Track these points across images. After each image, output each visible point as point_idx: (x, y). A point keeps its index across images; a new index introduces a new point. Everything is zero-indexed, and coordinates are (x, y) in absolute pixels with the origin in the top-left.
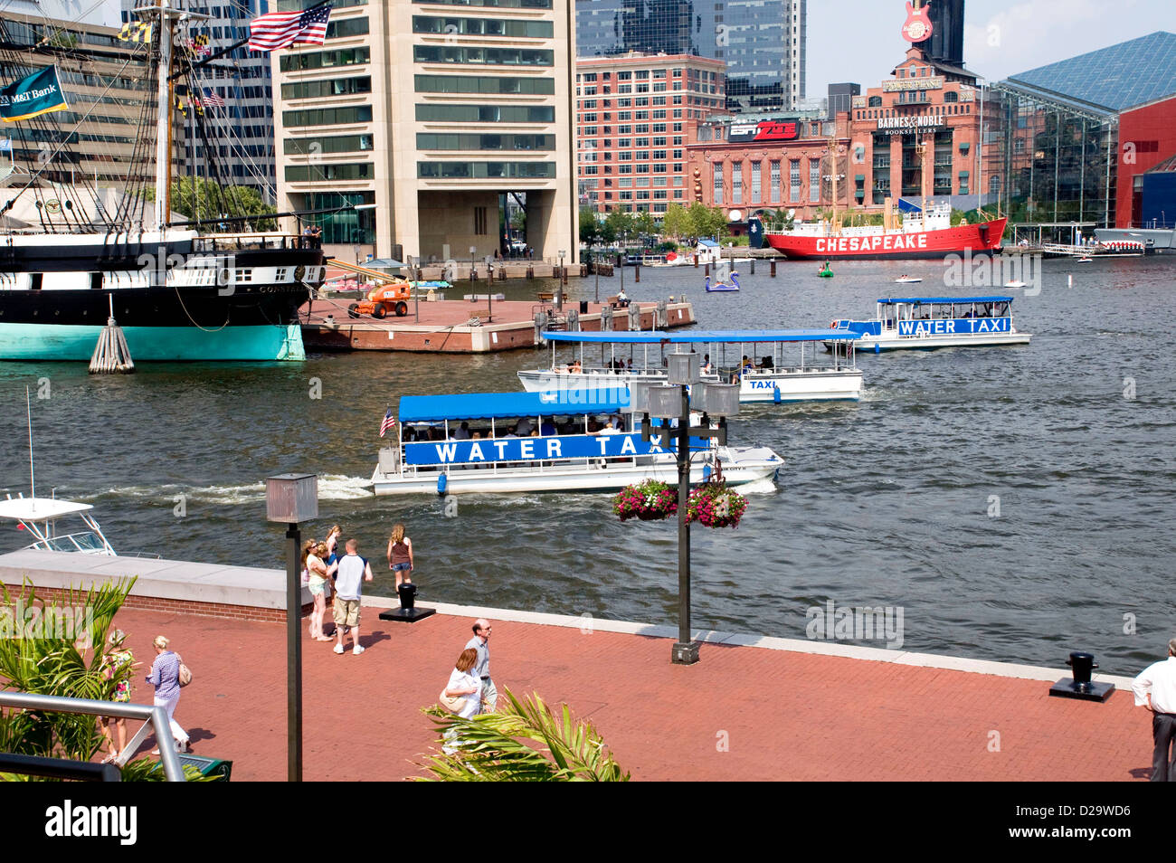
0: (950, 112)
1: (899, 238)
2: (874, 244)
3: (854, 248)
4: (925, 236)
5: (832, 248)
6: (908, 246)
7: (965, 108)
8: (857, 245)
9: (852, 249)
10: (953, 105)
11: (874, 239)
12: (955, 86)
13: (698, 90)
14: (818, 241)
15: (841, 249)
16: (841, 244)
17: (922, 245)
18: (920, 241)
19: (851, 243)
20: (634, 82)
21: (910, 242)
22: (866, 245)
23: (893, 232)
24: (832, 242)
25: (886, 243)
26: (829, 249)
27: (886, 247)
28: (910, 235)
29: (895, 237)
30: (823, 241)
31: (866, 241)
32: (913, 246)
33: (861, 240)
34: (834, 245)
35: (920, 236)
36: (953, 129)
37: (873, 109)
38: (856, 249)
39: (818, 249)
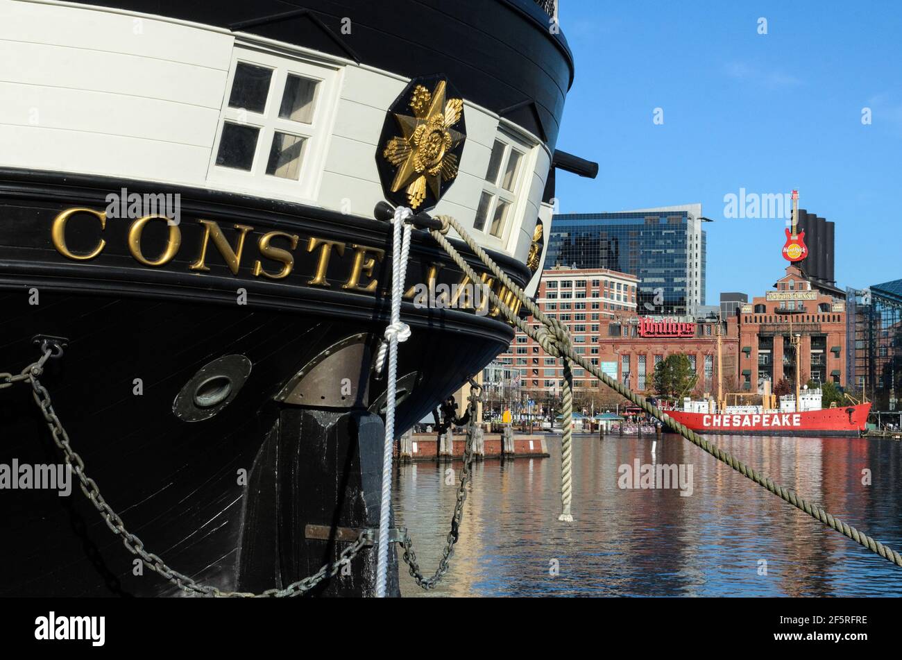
0: (823, 321)
1: (776, 417)
2: (754, 421)
3: (737, 424)
4: (799, 416)
5: (717, 423)
6: (784, 424)
7: (836, 318)
8: (739, 421)
9: (734, 425)
10: (826, 314)
11: (754, 417)
12: (828, 299)
13: (612, 298)
14: (705, 417)
15: (725, 425)
16: (725, 421)
17: (796, 423)
18: (795, 420)
19: (734, 420)
20: (559, 290)
21: (785, 420)
22: (747, 422)
23: (770, 412)
24: (717, 418)
25: (764, 421)
26: (714, 425)
27: (764, 425)
28: (786, 414)
29: (772, 416)
30: (709, 417)
31: (747, 418)
32: (789, 424)
33: (743, 417)
34: (719, 421)
35: (795, 416)
36: (827, 334)
37: (758, 315)
38: (738, 425)
39: (705, 424)
